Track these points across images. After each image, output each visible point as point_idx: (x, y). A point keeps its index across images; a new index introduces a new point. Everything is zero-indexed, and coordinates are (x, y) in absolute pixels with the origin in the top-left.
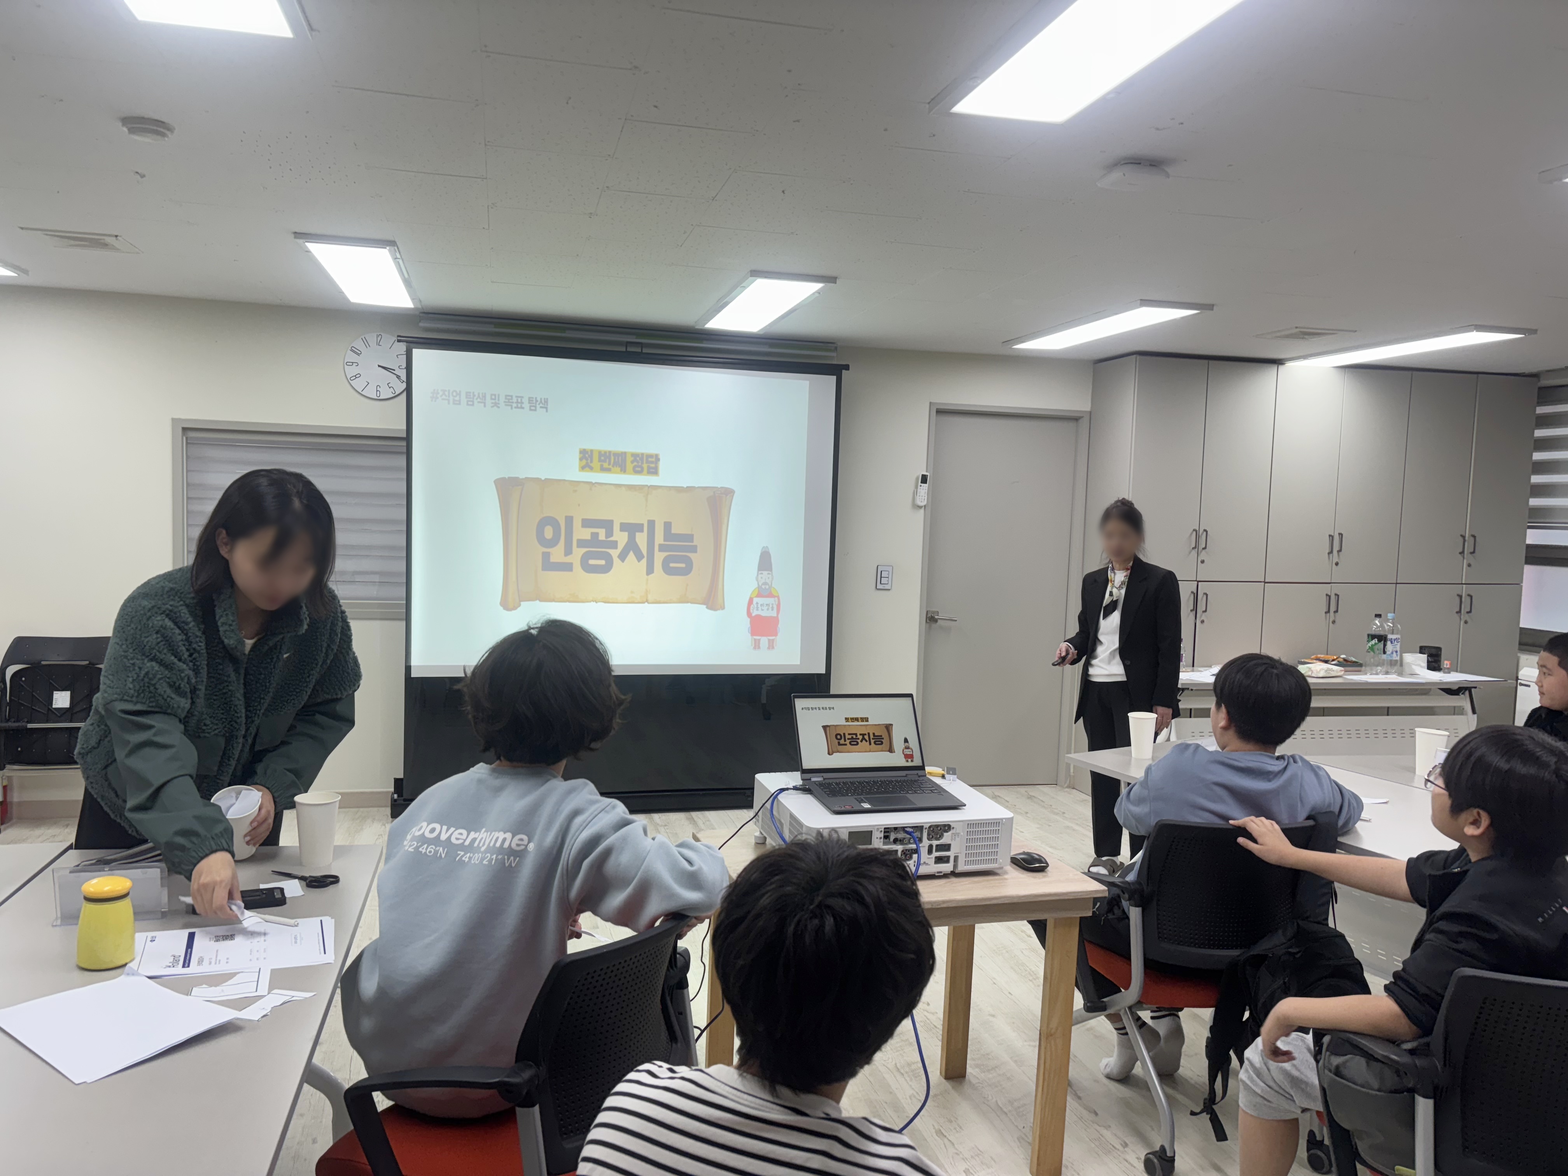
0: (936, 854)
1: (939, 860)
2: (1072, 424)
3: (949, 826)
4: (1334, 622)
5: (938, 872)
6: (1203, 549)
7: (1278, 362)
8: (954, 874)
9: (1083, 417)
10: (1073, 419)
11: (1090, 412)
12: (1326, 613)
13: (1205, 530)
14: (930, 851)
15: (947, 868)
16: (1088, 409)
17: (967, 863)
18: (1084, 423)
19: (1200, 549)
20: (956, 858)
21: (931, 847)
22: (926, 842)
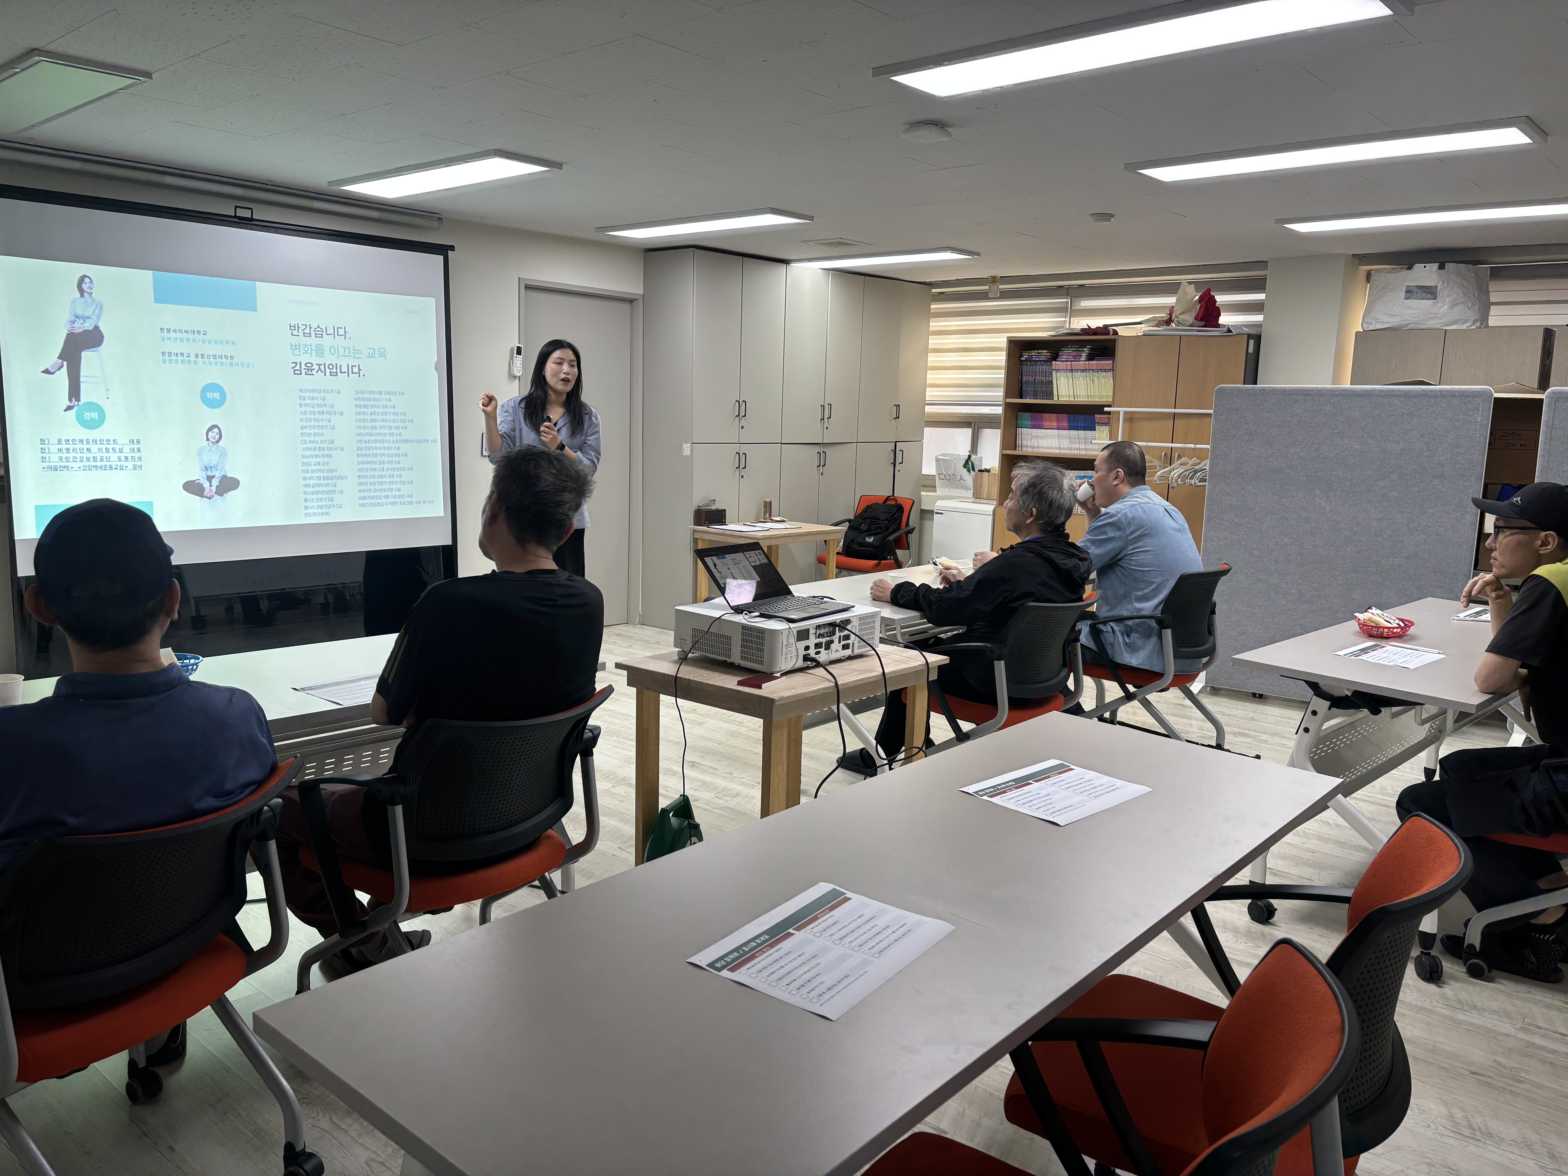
0: (843, 643)
1: (846, 647)
2: (627, 306)
3: (849, 620)
4: (822, 474)
5: (843, 657)
6: (743, 416)
7: (785, 262)
8: (850, 658)
9: (636, 299)
10: (630, 301)
11: (644, 296)
12: (818, 466)
13: (743, 401)
14: (840, 642)
15: (848, 652)
16: (642, 292)
17: (859, 648)
18: (638, 304)
19: (741, 416)
20: (853, 644)
21: (840, 637)
22: (838, 634)
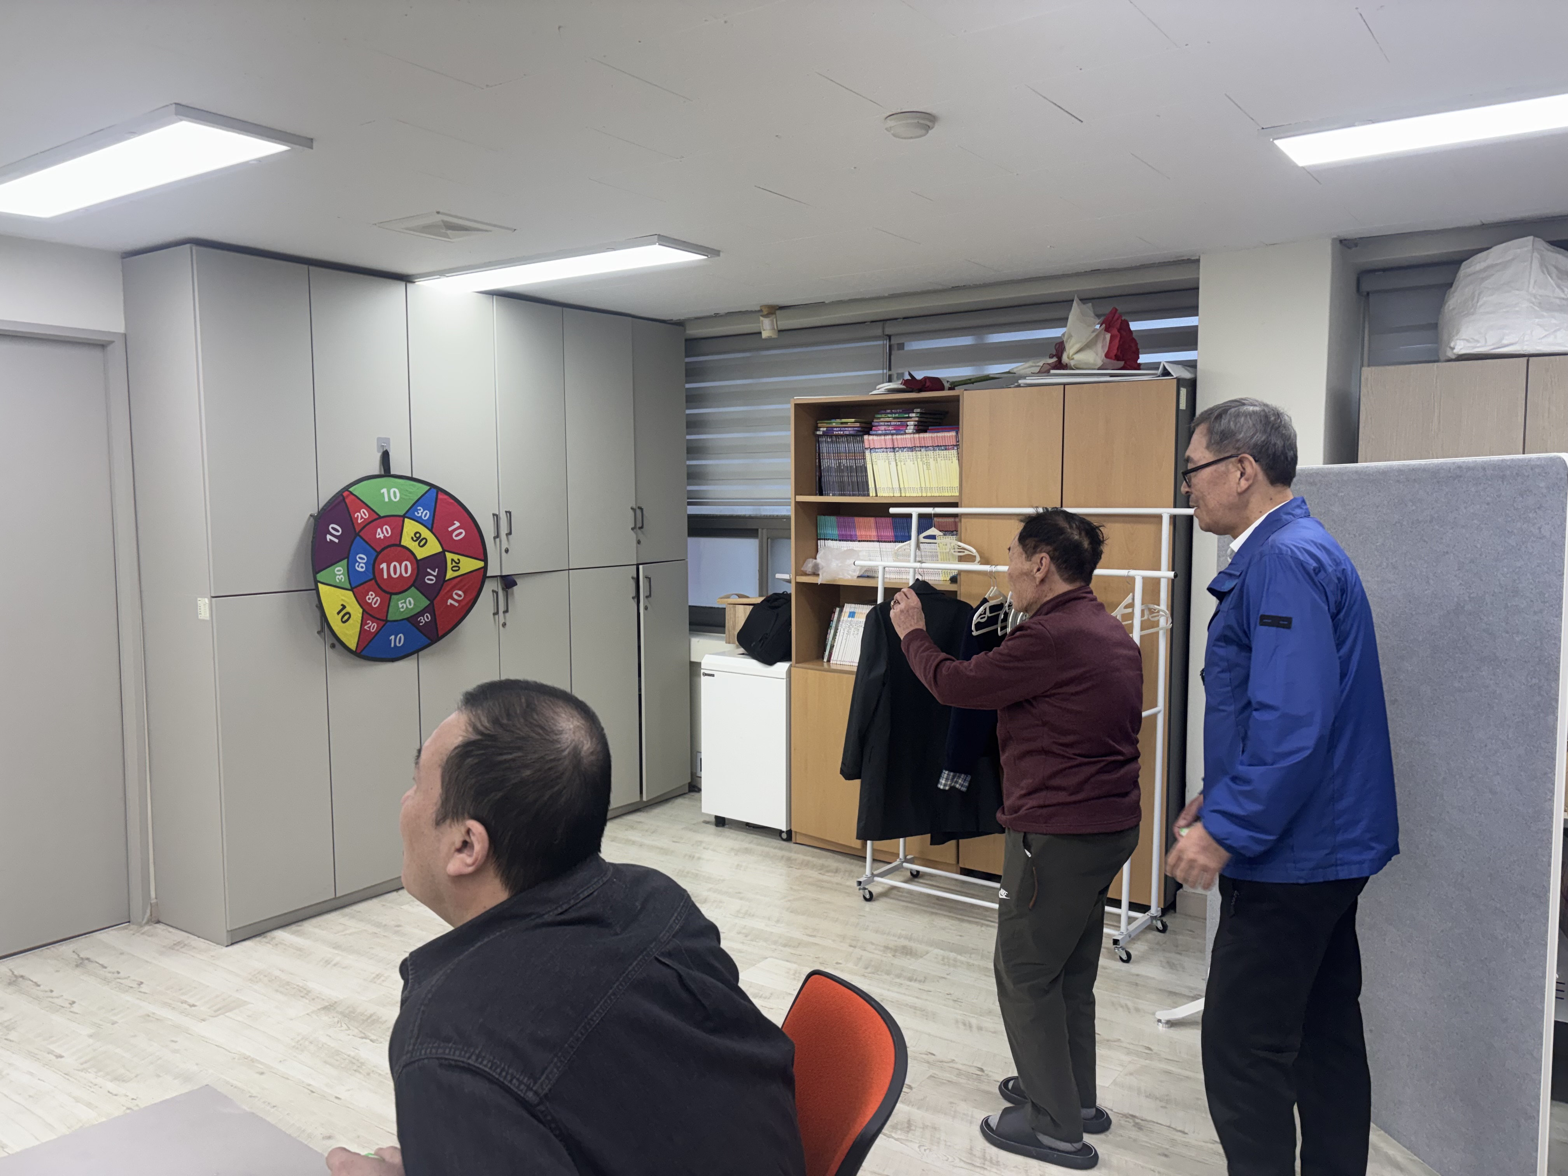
2: (97, 353)
4: (504, 625)
7: (406, 279)
9: (113, 342)
10: (100, 345)
11: (125, 335)
12: (494, 614)
16: (121, 329)
18: (116, 351)
